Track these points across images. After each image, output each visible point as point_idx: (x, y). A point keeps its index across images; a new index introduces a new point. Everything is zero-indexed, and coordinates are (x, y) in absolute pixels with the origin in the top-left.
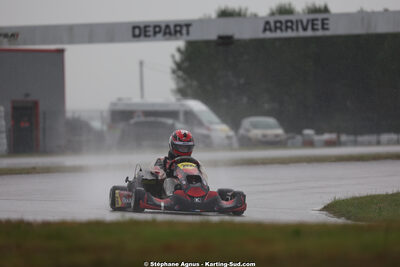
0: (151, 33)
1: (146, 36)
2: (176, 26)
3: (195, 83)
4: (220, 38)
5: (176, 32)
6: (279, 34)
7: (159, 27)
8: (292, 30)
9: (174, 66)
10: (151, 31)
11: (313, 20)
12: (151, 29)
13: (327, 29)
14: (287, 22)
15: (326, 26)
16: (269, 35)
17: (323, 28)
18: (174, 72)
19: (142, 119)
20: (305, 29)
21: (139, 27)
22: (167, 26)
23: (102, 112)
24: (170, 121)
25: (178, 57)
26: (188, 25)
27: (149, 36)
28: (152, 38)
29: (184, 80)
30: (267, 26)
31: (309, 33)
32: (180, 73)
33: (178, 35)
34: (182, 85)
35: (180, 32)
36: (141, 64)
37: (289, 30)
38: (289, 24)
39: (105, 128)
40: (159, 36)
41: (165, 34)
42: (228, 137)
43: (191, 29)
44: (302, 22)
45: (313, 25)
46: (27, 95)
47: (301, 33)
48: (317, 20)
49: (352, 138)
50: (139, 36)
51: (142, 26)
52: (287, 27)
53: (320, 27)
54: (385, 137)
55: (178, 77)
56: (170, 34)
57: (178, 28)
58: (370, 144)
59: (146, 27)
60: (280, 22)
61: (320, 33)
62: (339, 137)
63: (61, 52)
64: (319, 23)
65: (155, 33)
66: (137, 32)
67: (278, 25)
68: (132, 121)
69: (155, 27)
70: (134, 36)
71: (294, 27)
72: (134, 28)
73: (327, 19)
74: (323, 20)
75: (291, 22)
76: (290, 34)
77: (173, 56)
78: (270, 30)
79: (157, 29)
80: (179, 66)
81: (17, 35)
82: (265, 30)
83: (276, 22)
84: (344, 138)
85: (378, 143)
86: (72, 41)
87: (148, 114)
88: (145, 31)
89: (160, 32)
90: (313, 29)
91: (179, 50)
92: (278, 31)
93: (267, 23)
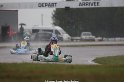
0: (44, 6)
1: (43, 6)
2: (52, 4)
3: (59, 21)
4: (66, 7)
5: (52, 5)
6: (84, 7)
7: (47, 4)
8: (88, 5)
9: (52, 16)
10: (44, 5)
11: (94, 2)
12: (44, 4)
13: (99, 5)
14: (86, 3)
15: (98, 4)
16: (81, 7)
17: (98, 5)
18: (52, 18)
19: (42, 32)
20: (92, 5)
21: (41, 4)
22: (49, 4)
23: (29, 30)
24: (50, 33)
25: (54, 13)
26: (56, 4)
27: (44, 7)
28: (45, 7)
29: (55, 20)
30: (80, 4)
31: (93, 6)
32: (54, 18)
33: (53, 6)
34: (55, 22)
35: (53, 5)
36: (42, 15)
37: (87, 6)
38: (87, 4)
39: (30, 35)
40: (47, 7)
41: (49, 6)
42: (69, 38)
43: (57, 4)
44: (91, 3)
45: (94, 4)
46: (6, 24)
47: (91, 6)
48: (96, 2)
49: (106, 39)
50: (41, 6)
51: (41, 3)
52: (86, 5)
53: (96, 4)
54: (117, 39)
55: (54, 19)
56: (50, 6)
57: (53, 4)
58: (112, 41)
59: (43, 4)
60: (84, 3)
61: (97, 6)
62: (103, 38)
63: (17, 11)
64: (96, 3)
65: (46, 6)
66: (40, 5)
67: (84, 4)
68: (39, 33)
69: (46, 4)
70: (39, 6)
71: (89, 4)
72: (39, 4)
73: (99, 2)
74: (98, 2)
75: (88, 3)
76: (87, 7)
77: (52, 13)
78: (81, 5)
79: (46, 5)
80: (54, 16)
81: (3, 6)
82: (80, 5)
83: (83, 3)
84: (104, 39)
85: (115, 41)
86: (20, 8)
87: (43, 30)
88: (43, 5)
89: (47, 5)
90: (95, 5)
91: (54, 11)
92: (84, 6)
93: (80, 3)
